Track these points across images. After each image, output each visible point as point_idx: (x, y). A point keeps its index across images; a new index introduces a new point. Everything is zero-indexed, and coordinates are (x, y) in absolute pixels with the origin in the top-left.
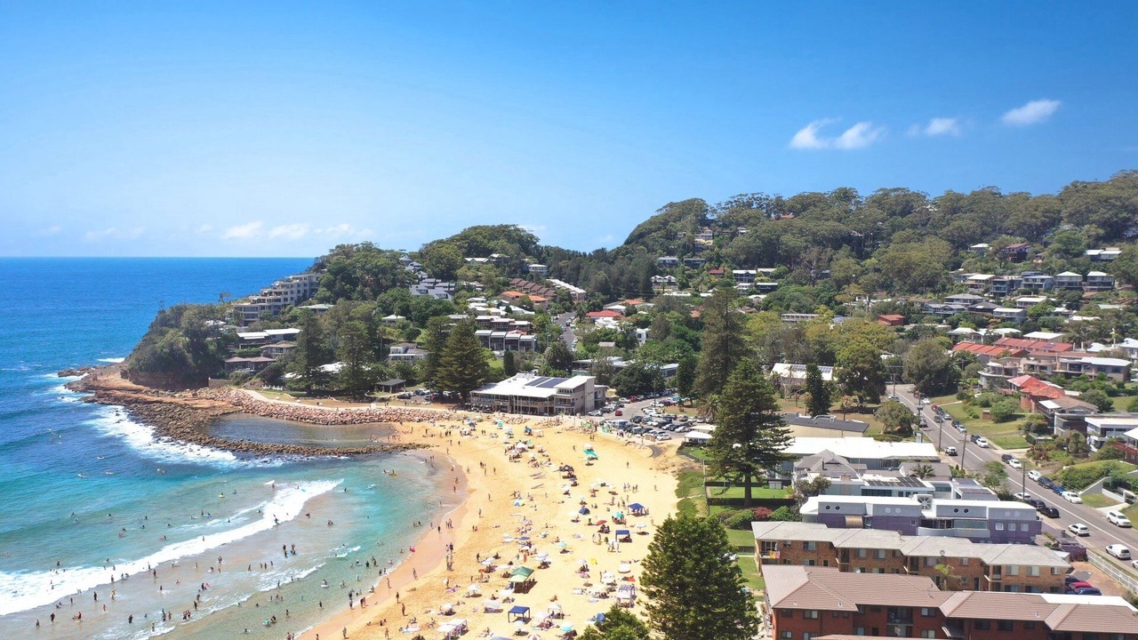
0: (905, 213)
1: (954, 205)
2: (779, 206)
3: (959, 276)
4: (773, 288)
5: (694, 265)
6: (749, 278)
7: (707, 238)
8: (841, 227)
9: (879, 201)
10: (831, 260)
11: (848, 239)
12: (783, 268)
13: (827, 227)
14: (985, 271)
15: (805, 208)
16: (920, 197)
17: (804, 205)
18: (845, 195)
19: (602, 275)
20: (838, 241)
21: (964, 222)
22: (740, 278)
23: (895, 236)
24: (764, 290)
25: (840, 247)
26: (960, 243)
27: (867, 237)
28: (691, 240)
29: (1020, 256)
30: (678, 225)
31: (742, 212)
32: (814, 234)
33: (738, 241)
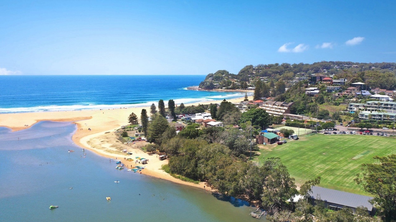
0: (287, 68)
1: (295, 66)
2: (266, 66)
3: (295, 78)
4: (267, 80)
5: (254, 76)
6: (263, 78)
7: (254, 72)
8: (277, 70)
9: (283, 65)
10: (276, 75)
11: (278, 72)
12: (268, 77)
13: (274, 70)
14: (298, 77)
15: (271, 67)
16: (289, 64)
17: (270, 66)
18: (277, 64)
19: (241, 78)
20: (277, 73)
21: (296, 69)
22: (261, 79)
23: (286, 72)
24: (266, 80)
25: (277, 74)
26: (295, 73)
27: (281, 72)
28: (252, 72)
29: (303, 75)
30: (250, 70)
31: (260, 67)
32: (272, 71)
33: (260, 73)
